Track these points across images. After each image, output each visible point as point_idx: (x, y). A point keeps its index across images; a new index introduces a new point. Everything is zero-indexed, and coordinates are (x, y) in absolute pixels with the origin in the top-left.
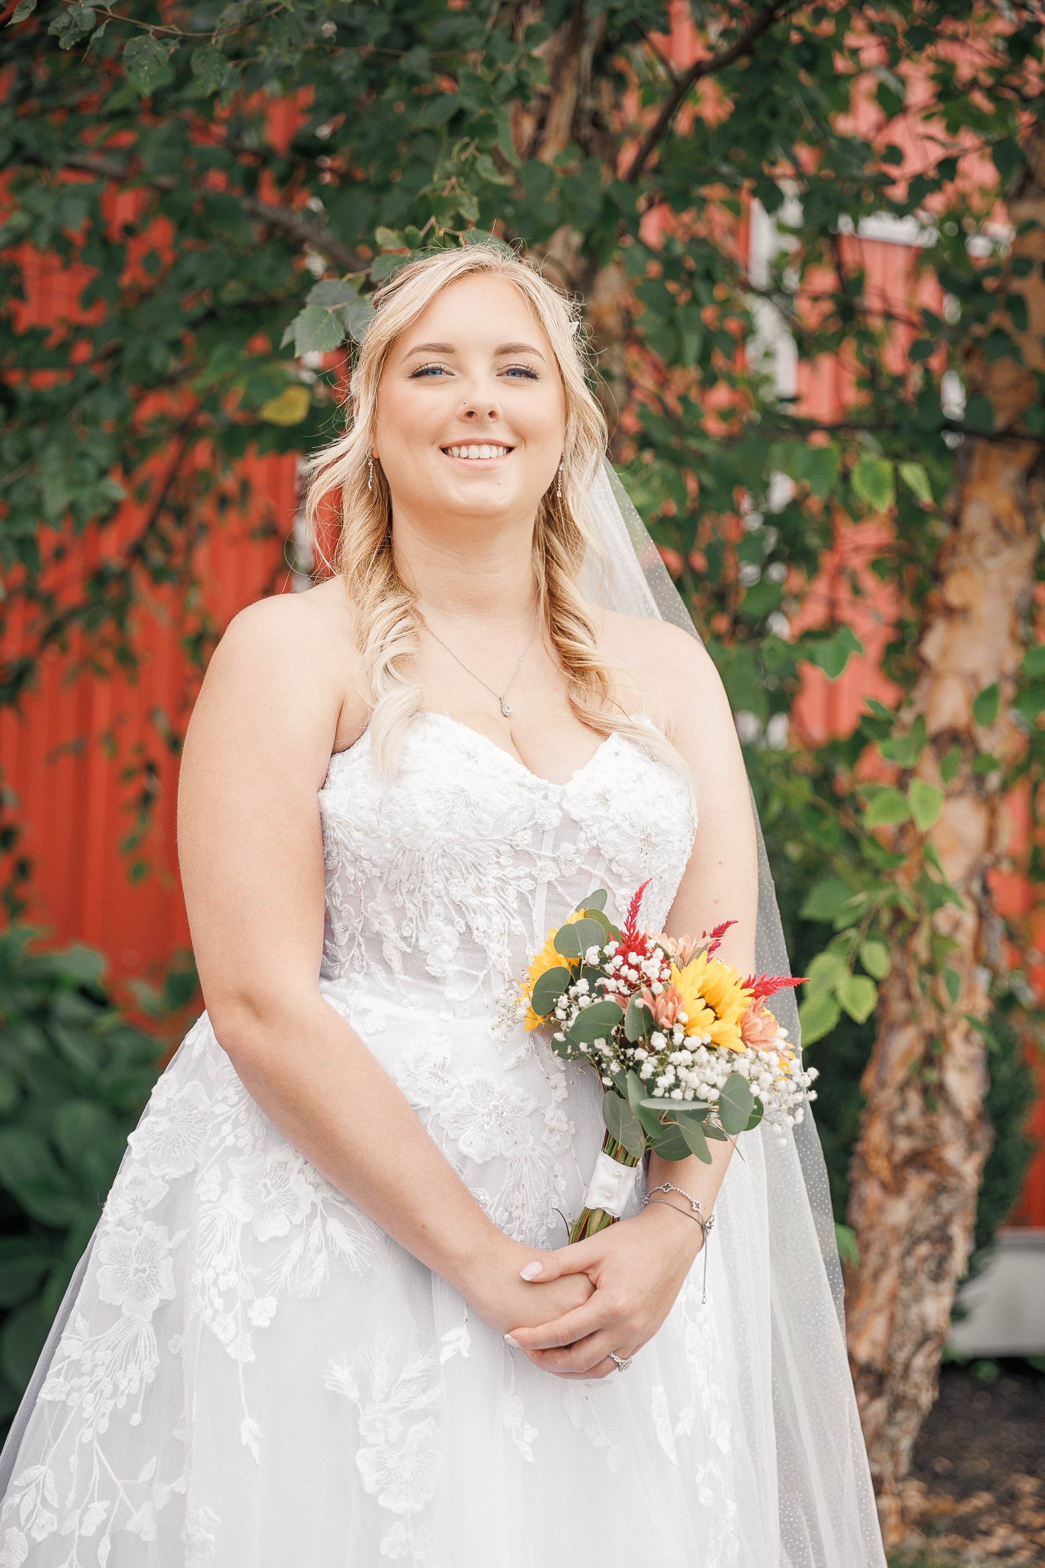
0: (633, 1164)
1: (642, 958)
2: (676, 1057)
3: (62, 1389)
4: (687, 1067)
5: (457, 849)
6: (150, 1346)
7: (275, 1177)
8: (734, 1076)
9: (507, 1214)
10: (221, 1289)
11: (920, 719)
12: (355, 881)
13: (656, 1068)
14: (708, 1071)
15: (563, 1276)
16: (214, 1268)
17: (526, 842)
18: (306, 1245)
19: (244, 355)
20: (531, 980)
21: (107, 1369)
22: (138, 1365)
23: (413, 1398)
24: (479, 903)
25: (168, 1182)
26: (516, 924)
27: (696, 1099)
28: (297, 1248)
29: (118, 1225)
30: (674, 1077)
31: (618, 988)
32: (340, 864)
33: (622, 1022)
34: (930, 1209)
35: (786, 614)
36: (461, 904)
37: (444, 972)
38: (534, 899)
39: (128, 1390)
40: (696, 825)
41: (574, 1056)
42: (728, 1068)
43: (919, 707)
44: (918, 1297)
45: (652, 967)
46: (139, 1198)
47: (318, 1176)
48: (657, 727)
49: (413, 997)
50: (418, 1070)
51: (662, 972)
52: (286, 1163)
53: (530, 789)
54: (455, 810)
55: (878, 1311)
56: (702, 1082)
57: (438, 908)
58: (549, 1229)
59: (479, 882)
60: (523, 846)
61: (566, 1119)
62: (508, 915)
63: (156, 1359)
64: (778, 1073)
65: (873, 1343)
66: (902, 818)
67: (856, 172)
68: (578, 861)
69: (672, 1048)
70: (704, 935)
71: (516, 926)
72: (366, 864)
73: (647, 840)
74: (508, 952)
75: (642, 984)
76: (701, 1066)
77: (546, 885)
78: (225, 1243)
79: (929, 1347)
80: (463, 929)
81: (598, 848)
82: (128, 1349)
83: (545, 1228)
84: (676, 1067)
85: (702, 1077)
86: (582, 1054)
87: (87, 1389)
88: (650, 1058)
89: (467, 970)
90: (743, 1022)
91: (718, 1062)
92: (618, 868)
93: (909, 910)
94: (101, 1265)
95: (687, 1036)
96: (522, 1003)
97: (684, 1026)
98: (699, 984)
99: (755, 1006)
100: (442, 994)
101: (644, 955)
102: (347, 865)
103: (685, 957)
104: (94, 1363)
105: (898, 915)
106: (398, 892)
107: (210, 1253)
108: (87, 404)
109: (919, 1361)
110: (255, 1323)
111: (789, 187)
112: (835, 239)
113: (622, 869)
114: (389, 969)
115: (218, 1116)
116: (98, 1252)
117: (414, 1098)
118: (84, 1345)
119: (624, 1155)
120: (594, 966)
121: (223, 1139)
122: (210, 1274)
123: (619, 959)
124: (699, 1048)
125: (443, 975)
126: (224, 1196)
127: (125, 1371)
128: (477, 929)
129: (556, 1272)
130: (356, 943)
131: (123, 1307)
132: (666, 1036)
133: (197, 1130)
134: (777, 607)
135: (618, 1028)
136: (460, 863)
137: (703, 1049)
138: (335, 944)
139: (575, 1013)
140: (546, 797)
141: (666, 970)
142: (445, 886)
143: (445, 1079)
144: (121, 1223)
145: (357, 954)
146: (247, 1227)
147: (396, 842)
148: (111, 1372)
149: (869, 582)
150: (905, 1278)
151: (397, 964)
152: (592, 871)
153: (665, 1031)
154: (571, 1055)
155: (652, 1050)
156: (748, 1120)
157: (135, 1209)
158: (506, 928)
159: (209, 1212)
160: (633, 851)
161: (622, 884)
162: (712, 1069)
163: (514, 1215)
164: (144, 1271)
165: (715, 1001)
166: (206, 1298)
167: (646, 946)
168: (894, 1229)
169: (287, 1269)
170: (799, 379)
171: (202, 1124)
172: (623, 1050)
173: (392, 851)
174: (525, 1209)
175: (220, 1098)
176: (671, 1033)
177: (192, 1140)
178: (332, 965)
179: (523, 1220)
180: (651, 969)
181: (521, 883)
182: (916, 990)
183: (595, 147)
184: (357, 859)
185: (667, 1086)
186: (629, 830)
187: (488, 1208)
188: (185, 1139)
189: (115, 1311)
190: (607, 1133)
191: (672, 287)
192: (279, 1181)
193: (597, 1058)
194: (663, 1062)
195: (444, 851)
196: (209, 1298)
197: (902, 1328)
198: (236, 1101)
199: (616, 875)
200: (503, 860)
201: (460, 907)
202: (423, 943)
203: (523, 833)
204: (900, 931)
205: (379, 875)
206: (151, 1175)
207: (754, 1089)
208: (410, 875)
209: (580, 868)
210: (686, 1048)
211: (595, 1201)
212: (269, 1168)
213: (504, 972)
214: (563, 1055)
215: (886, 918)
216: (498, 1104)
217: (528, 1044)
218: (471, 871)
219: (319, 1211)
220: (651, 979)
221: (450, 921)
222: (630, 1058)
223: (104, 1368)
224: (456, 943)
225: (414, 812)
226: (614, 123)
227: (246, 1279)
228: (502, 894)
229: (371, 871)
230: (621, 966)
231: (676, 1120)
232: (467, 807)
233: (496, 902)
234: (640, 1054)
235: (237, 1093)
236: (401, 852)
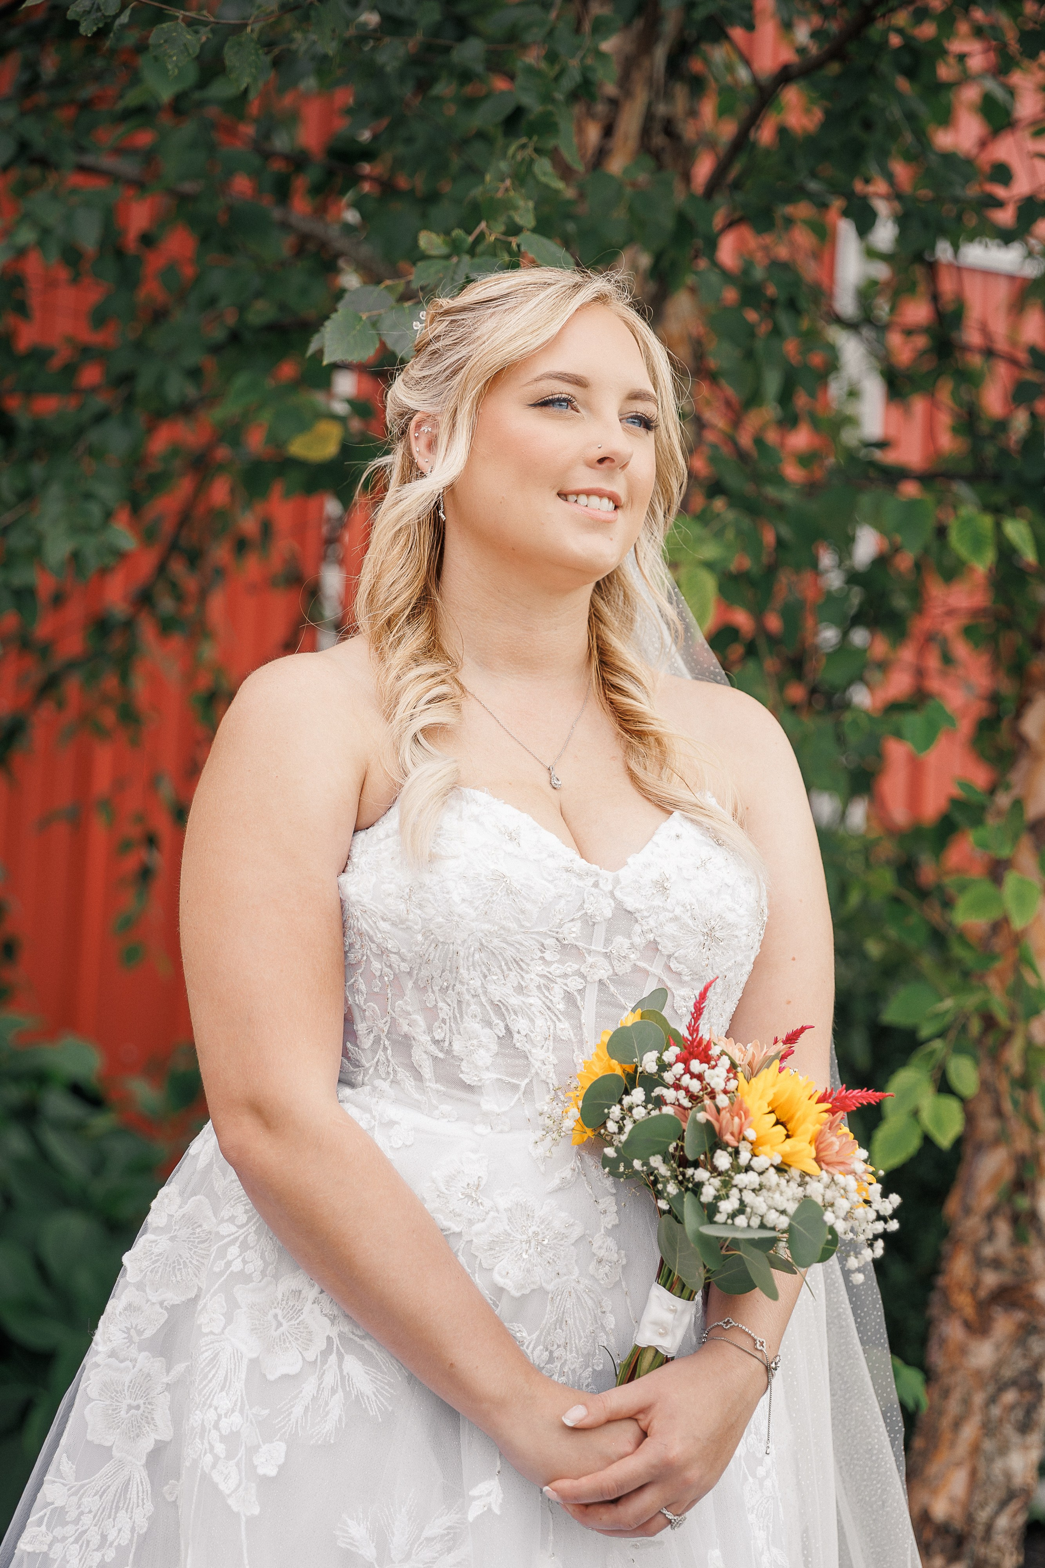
0: (690, 1298)
1: (705, 1066)
2: (741, 1179)
3: (44, 1539)
4: (754, 1190)
5: (496, 942)
6: (143, 1492)
7: (286, 1307)
8: (806, 1202)
9: (547, 1353)
10: (223, 1432)
11: (1018, 804)
12: (381, 976)
13: (718, 1190)
14: (777, 1196)
15: (609, 1421)
16: (216, 1409)
17: (574, 935)
18: (320, 1385)
19: (269, 383)
20: (579, 1089)
21: (94, 1517)
22: (129, 1513)
23: (436, 1558)
24: (521, 1003)
25: (166, 1309)
26: (563, 1027)
27: (762, 1226)
28: (309, 1387)
29: (109, 1357)
30: (738, 1202)
31: (678, 1100)
32: (365, 958)
33: (681, 1138)
34: (1018, 1351)
35: (868, 685)
36: (500, 1004)
37: (480, 1080)
38: (583, 999)
39: (117, 1541)
40: (765, 918)
41: (626, 1174)
42: (799, 1192)
43: (1016, 792)
44: (1003, 1450)
45: (717, 1077)
46: (134, 1326)
47: (335, 1307)
48: (723, 807)
49: (445, 1108)
50: (449, 1190)
51: (728, 1083)
52: (300, 1291)
53: (580, 876)
54: (494, 899)
55: (958, 1464)
56: (770, 1208)
57: (474, 1008)
58: (594, 1370)
59: (520, 980)
60: (570, 939)
61: (616, 1248)
62: (554, 1018)
63: (149, 1507)
64: (855, 1199)
65: (952, 1500)
66: (995, 914)
67: (958, 192)
68: (632, 956)
69: (737, 1168)
70: (776, 1042)
71: (562, 1030)
72: (394, 958)
73: (710, 934)
74: (553, 1059)
75: (705, 1096)
76: (769, 1190)
77: (596, 984)
78: (229, 1381)
79: (1014, 1506)
80: (502, 1032)
81: (655, 942)
82: (118, 1495)
83: (590, 1369)
84: (741, 1191)
85: (770, 1202)
86: (636, 1173)
87: (72, 1539)
88: (712, 1180)
89: (507, 1078)
90: (817, 1141)
91: (788, 1186)
92: (678, 965)
93: (1002, 1017)
94: (90, 1400)
95: (754, 1155)
96: (570, 1114)
97: (752, 1143)
98: (769, 1097)
99: (832, 1123)
100: (479, 1105)
101: (708, 1063)
102: (372, 959)
103: (754, 1066)
104: (80, 1510)
105: (989, 1021)
106: (430, 990)
107: (212, 1391)
108: (94, 436)
109: (1003, 1522)
110: (261, 1471)
111: (882, 207)
112: (932, 268)
113: (682, 966)
114: (418, 1076)
115: (224, 1237)
116: (87, 1387)
117: (443, 1221)
118: (69, 1490)
119: (680, 1287)
120: (651, 1074)
121: (229, 1264)
122: (211, 1415)
123: (679, 1068)
124: (767, 1169)
125: (479, 1084)
126: (229, 1327)
127: (114, 1520)
128: (519, 1032)
129: (603, 1418)
130: (382, 1046)
131: (114, 1448)
132: (731, 1154)
133: (200, 1251)
134: (860, 678)
135: (677, 1145)
136: (500, 958)
137: (772, 1171)
138: (358, 1046)
139: (629, 1126)
140: (596, 885)
141: (732, 1081)
142: (482, 984)
143: (479, 1201)
144: (113, 1354)
145: (383, 1059)
146: (254, 1363)
147: (427, 933)
148: (99, 1520)
149: (961, 650)
150: (989, 1428)
151: (427, 1071)
152: (649, 968)
153: (730, 1149)
154: (623, 1173)
155: (714, 1170)
156: (820, 1251)
157: (130, 1339)
158: (551, 1031)
159: (211, 1346)
160: (695, 947)
161: (682, 983)
162: (781, 1193)
163: (555, 1355)
164: (138, 1407)
165: (788, 1115)
166: (206, 1442)
167: (710, 1052)
168: (978, 1373)
169: (298, 1411)
170: (886, 423)
171: (206, 1245)
172: (681, 1169)
173: (423, 944)
174: (568, 1348)
175: (226, 1218)
176: (736, 1153)
177: (194, 1262)
178: (355, 1070)
179: (566, 1360)
180: (716, 1079)
181: (568, 981)
182: (1008, 1106)
183: (667, 158)
184: (383, 952)
185: (730, 1210)
186: (690, 922)
187: (525, 1346)
188: (187, 1261)
189: (105, 1453)
190: (662, 1262)
191: (752, 316)
192: (291, 1312)
193: (652, 1178)
194: (727, 1184)
195: (482, 944)
196: (209, 1443)
197: (985, 1484)
198: (245, 1222)
199: (676, 973)
200: (548, 955)
201: (499, 1008)
202: (457, 1047)
203: (571, 924)
204: (990, 1040)
205: (408, 970)
206: (148, 1301)
207: (829, 1217)
208: (443, 971)
209: (635, 965)
210: (753, 1170)
211: (646, 1337)
212: (280, 1297)
213: (548, 1081)
214: (614, 1173)
215: (975, 1027)
216: (539, 1230)
217: (574, 1163)
218: (512, 967)
219: (335, 1346)
220: (717, 1090)
221: (489, 1024)
222: (689, 1178)
223: (91, 1516)
224: (494, 1047)
225: (447, 901)
226: (689, 131)
227: (251, 1422)
228: (547, 994)
229: (399, 966)
230: (682, 1075)
231: (739, 1250)
232: (508, 895)
233: (540, 1003)
234: (701, 1174)
235: (246, 1212)
236: (433, 945)
